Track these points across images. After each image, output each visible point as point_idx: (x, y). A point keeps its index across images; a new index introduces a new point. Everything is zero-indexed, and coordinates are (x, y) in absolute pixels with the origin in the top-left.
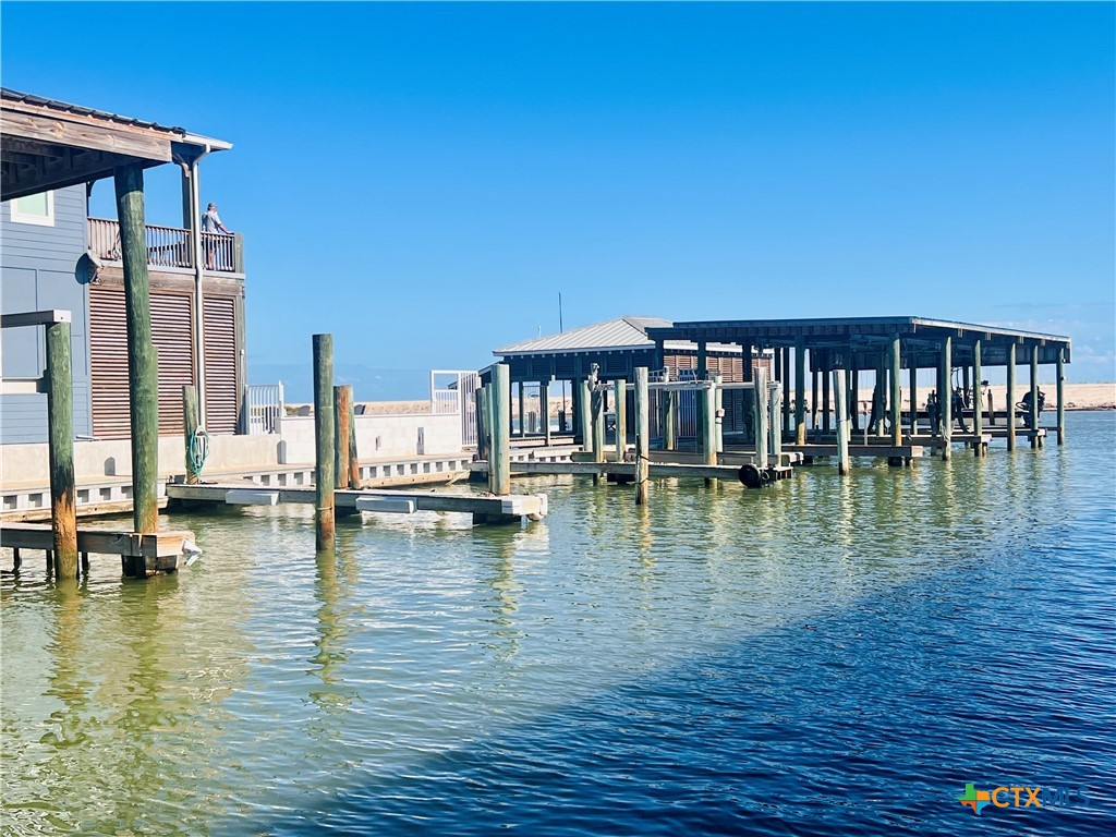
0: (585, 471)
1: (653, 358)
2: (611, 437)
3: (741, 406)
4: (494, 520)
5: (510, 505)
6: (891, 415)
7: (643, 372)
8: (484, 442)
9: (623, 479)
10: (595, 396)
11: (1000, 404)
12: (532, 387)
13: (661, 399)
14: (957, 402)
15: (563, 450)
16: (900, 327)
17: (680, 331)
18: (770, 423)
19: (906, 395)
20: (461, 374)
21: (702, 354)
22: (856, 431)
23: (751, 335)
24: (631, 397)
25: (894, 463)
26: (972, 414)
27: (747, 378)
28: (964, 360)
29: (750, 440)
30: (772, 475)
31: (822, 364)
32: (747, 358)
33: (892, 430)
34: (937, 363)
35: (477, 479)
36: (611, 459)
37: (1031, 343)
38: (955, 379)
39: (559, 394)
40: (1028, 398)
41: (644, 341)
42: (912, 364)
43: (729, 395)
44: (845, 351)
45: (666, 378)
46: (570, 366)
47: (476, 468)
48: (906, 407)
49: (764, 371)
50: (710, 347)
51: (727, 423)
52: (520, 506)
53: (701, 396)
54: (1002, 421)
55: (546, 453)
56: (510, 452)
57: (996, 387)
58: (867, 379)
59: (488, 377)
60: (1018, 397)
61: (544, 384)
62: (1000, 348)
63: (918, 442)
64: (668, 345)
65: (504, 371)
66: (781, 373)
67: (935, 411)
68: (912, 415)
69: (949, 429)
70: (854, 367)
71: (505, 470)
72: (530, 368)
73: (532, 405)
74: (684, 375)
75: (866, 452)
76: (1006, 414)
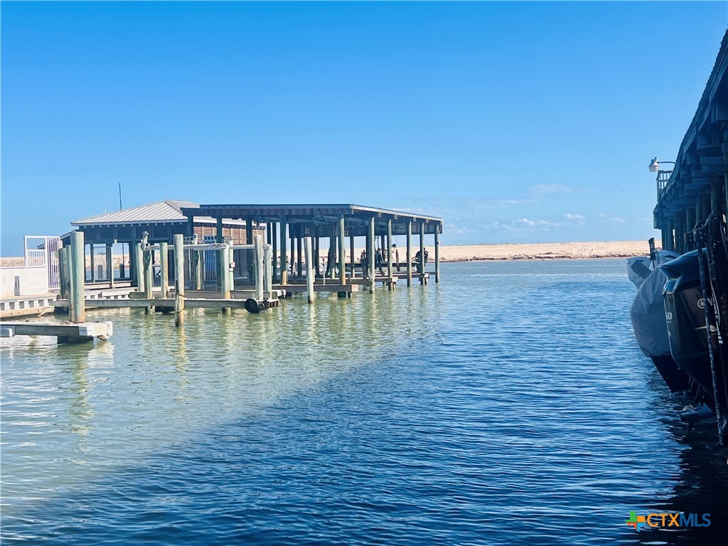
0: (140, 305)
1: (187, 228)
2: (157, 281)
3: (246, 260)
4: (73, 340)
5: (85, 330)
6: (339, 265)
7: (180, 238)
8: (65, 286)
9: (166, 310)
10: (146, 254)
11: (403, 259)
12: (100, 248)
13: (192, 256)
14: (378, 258)
15: (123, 291)
16: (344, 210)
17: (205, 210)
18: (264, 271)
19: (348, 253)
20: (47, 239)
21: (219, 226)
22: (318, 275)
23: (252, 214)
24: (172, 255)
25: (341, 295)
26: (387, 265)
27: (249, 242)
28: (382, 232)
29: (252, 282)
30: (266, 305)
31: (297, 233)
32: (249, 229)
33: (340, 275)
34: (366, 233)
35: (60, 312)
36: (157, 296)
37: (421, 221)
38: (376, 243)
39: (120, 253)
40: (419, 254)
41: (179, 217)
42: (352, 234)
43: (238, 253)
44: (310, 225)
45: (196, 241)
46: (128, 233)
47: (59, 304)
48: (347, 260)
49: (260, 237)
50: (225, 221)
51: (237, 271)
52: (92, 330)
53: (219, 254)
54: (403, 269)
55: (111, 293)
56: (84, 293)
57: (401, 248)
58: (325, 243)
59: (67, 241)
60: (413, 254)
61: (109, 245)
62: (403, 224)
63: (355, 282)
64: (196, 219)
65: (80, 236)
66: (271, 239)
67: (365, 263)
68: (351, 266)
69: (373, 274)
70: (317, 236)
71: (81, 306)
72: (99, 234)
73: (100, 260)
74: (208, 239)
75: (325, 289)
76: (406, 265)
